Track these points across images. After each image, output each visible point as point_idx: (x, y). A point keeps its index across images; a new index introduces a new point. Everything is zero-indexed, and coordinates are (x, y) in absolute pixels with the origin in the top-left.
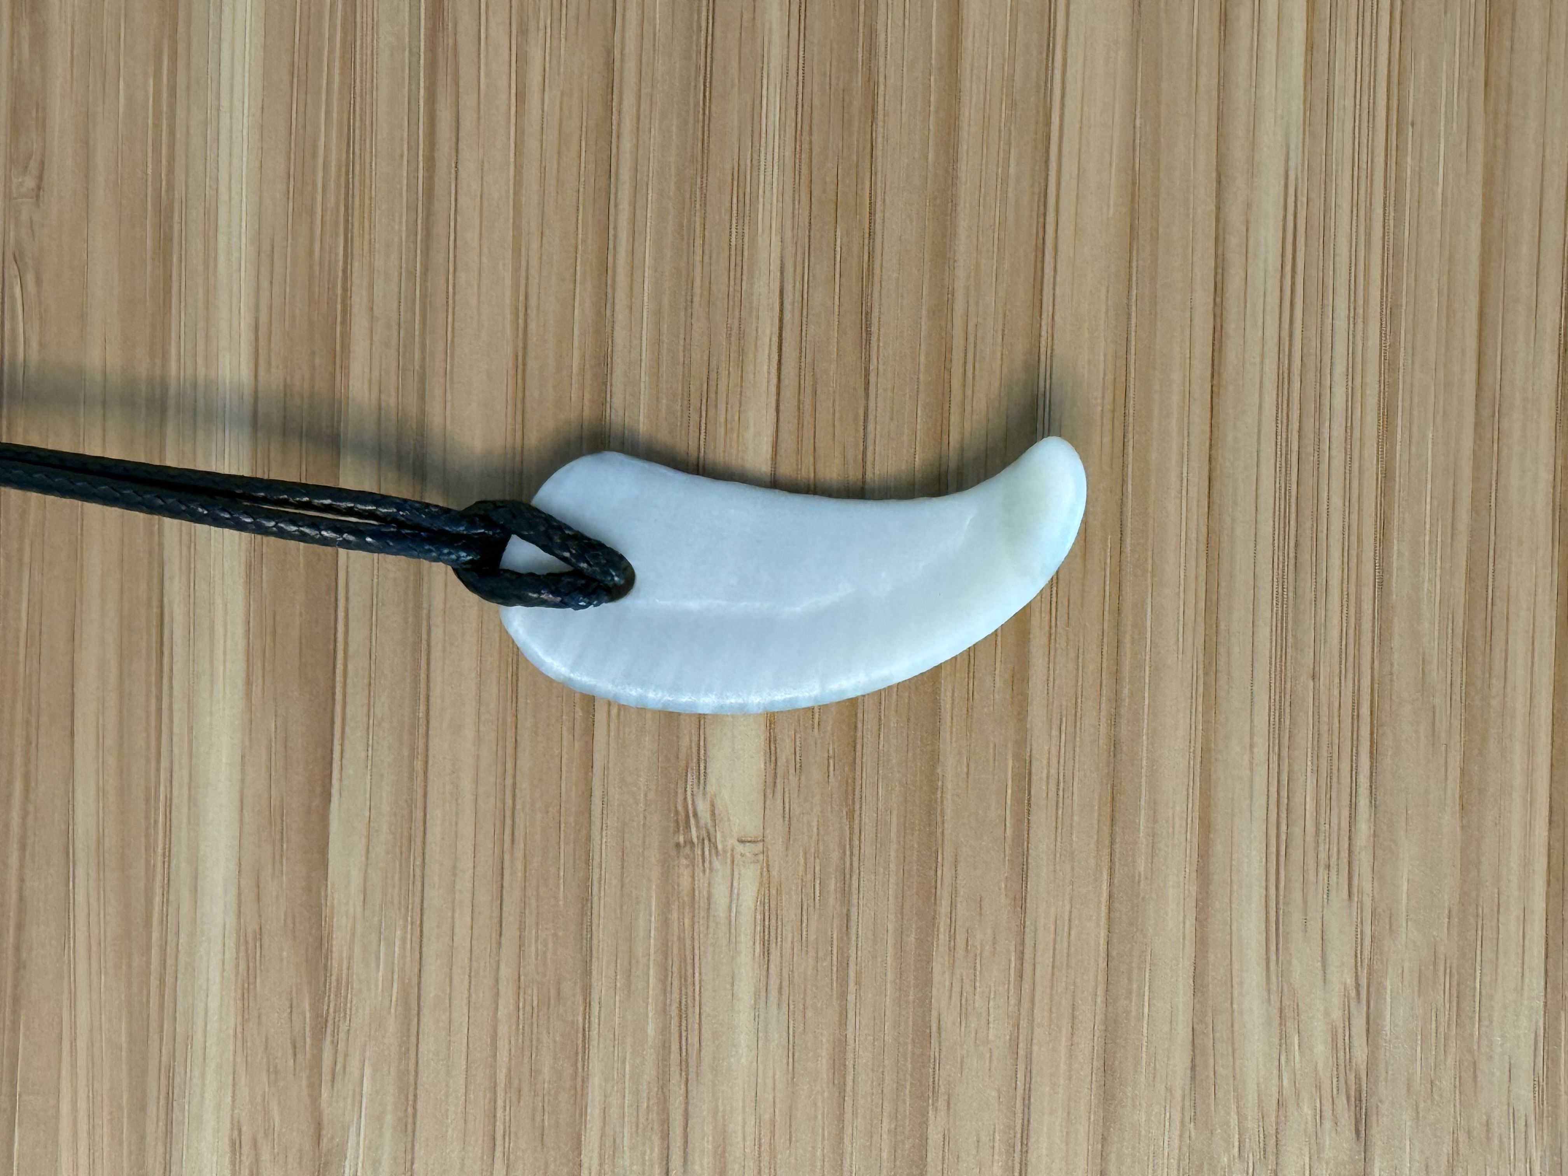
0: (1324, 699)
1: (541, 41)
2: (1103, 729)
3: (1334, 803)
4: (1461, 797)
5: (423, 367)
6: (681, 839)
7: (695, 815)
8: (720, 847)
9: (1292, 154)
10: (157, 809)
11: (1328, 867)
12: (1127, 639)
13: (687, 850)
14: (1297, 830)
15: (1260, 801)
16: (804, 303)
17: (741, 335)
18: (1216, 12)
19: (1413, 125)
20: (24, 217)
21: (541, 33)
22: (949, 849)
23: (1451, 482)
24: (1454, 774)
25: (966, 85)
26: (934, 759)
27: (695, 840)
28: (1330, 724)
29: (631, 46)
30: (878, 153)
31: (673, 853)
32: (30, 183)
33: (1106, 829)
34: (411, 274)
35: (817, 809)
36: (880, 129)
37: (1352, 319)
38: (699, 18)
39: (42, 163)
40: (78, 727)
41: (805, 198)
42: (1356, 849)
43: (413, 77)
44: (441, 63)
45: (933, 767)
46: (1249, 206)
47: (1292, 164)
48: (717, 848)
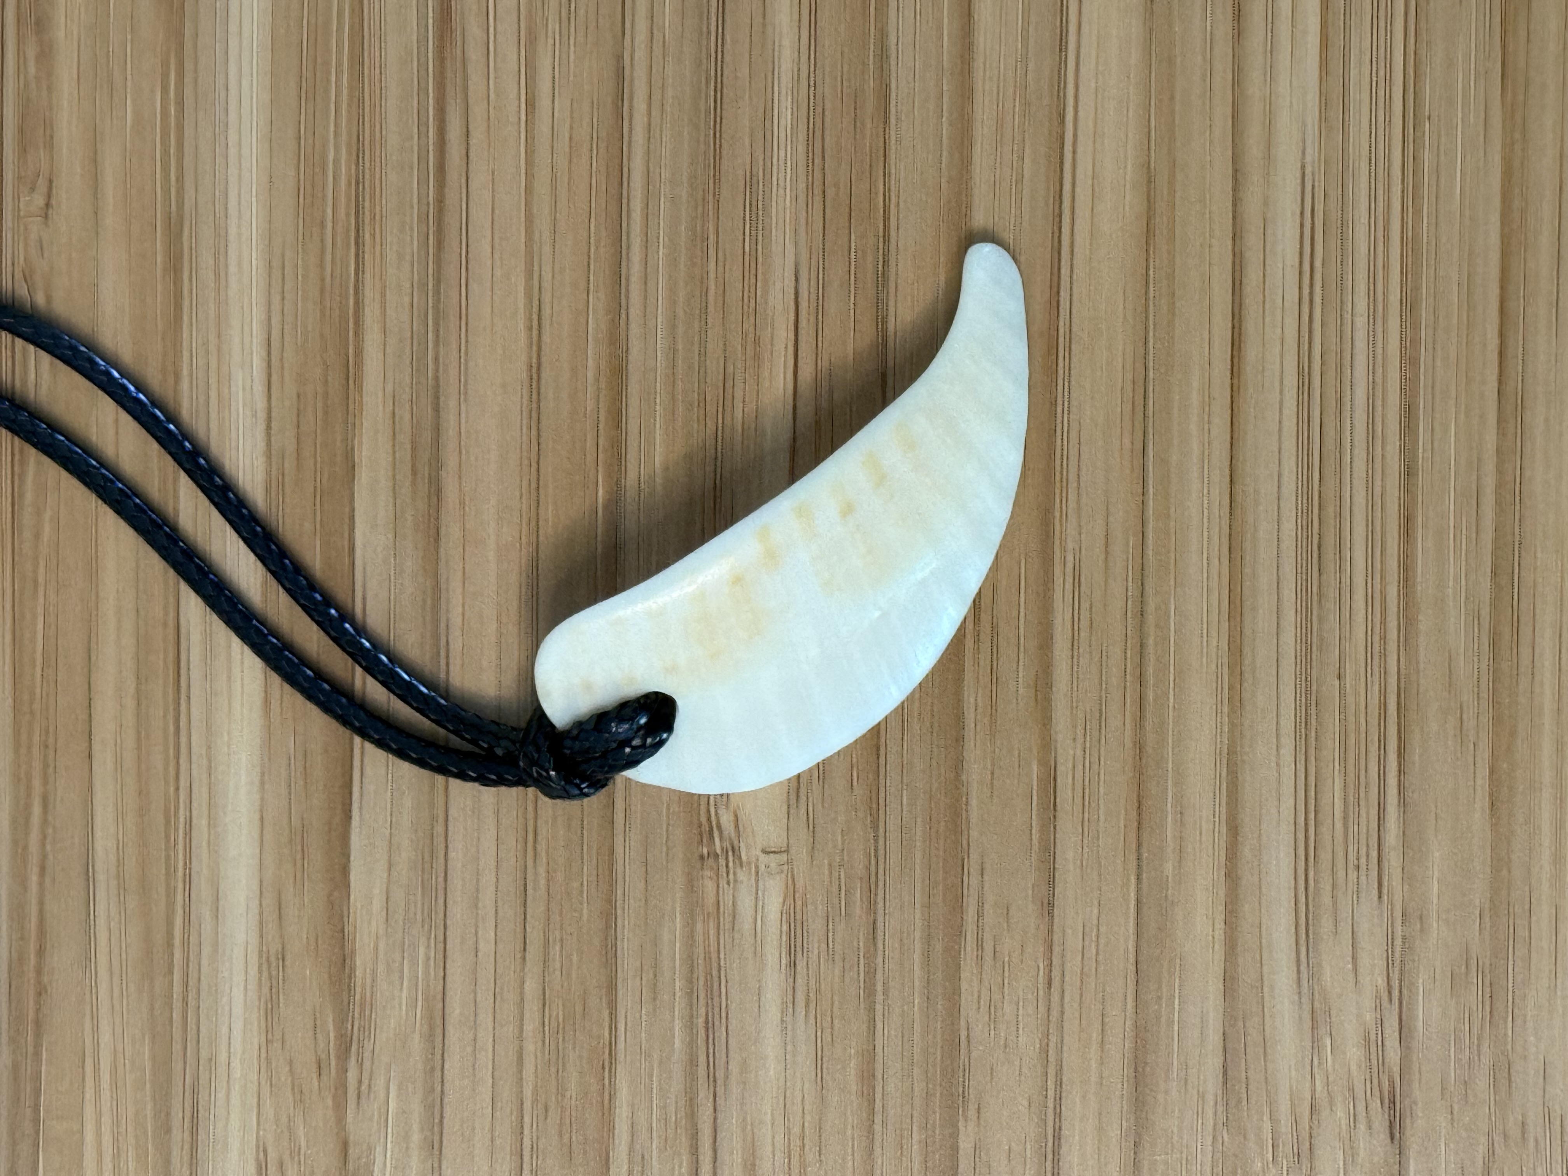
0: (1350, 699)
1: (550, 48)
2: (1128, 732)
3: (1362, 803)
4: (1491, 795)
5: (436, 378)
6: (705, 851)
7: (719, 827)
8: (744, 857)
9: (1309, 151)
10: (176, 829)
11: (1358, 867)
12: (1151, 641)
13: (711, 862)
14: (1325, 830)
15: (1288, 803)
16: (819, 310)
17: (757, 341)
18: (1230, 10)
19: (1429, 118)
20: (33, 236)
21: (551, 41)
22: (974, 856)
23: (1474, 477)
24: (1483, 772)
25: (979, 87)
26: (958, 765)
27: (719, 851)
28: (1357, 723)
29: (641, 54)
30: (892, 155)
31: (699, 865)
32: (39, 201)
33: (1133, 836)
34: (424, 285)
35: (841, 818)
36: (893, 133)
37: (1372, 315)
38: (709, 24)
39: (51, 181)
40: (96, 747)
41: (818, 205)
42: (1386, 849)
43: (422, 90)
44: (449, 74)
45: (958, 775)
46: (1266, 203)
47: (1308, 159)
48: (740, 858)
